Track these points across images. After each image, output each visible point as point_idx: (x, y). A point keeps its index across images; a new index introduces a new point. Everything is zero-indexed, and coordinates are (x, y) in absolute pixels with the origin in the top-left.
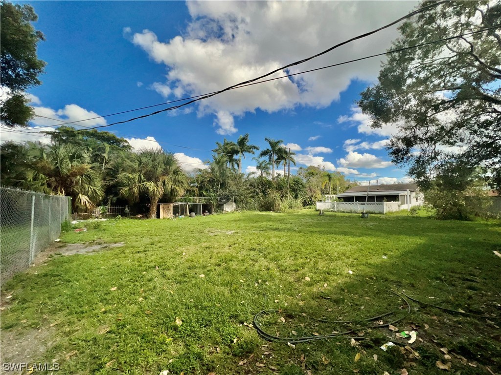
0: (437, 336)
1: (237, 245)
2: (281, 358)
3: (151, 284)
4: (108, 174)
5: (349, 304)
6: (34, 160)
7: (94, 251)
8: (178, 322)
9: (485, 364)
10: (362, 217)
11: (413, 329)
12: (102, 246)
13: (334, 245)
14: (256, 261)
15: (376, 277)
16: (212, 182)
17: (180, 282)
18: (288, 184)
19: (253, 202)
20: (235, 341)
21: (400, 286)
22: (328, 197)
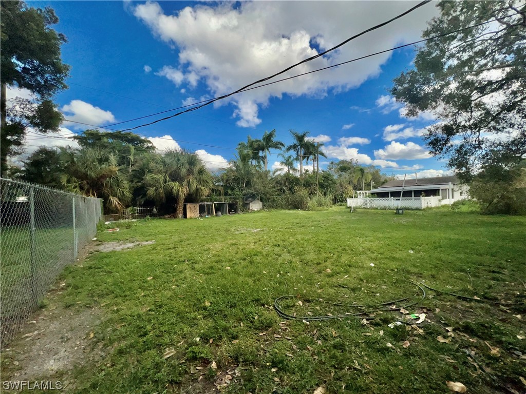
0: (445, 318)
1: (262, 242)
2: (296, 332)
3: (182, 276)
4: (135, 176)
5: (366, 291)
6: (66, 165)
7: (128, 248)
8: (207, 304)
9: (484, 339)
10: (396, 213)
11: (424, 312)
12: (135, 244)
13: (361, 240)
14: (280, 256)
15: (397, 268)
16: (236, 180)
17: (208, 274)
18: (316, 180)
19: (280, 199)
20: (256, 318)
21: (421, 277)
22: (360, 193)
